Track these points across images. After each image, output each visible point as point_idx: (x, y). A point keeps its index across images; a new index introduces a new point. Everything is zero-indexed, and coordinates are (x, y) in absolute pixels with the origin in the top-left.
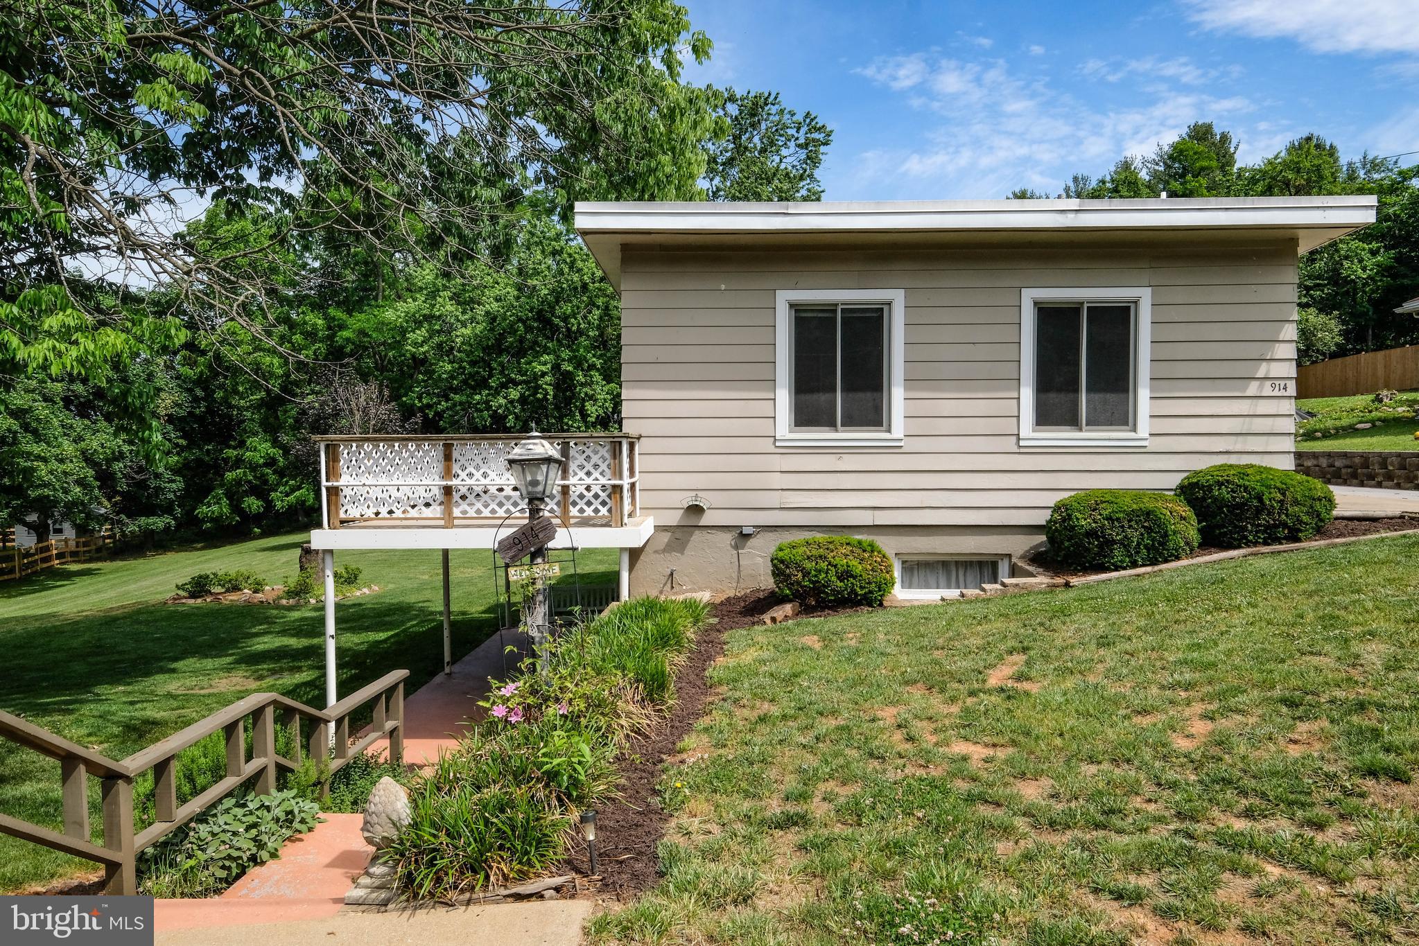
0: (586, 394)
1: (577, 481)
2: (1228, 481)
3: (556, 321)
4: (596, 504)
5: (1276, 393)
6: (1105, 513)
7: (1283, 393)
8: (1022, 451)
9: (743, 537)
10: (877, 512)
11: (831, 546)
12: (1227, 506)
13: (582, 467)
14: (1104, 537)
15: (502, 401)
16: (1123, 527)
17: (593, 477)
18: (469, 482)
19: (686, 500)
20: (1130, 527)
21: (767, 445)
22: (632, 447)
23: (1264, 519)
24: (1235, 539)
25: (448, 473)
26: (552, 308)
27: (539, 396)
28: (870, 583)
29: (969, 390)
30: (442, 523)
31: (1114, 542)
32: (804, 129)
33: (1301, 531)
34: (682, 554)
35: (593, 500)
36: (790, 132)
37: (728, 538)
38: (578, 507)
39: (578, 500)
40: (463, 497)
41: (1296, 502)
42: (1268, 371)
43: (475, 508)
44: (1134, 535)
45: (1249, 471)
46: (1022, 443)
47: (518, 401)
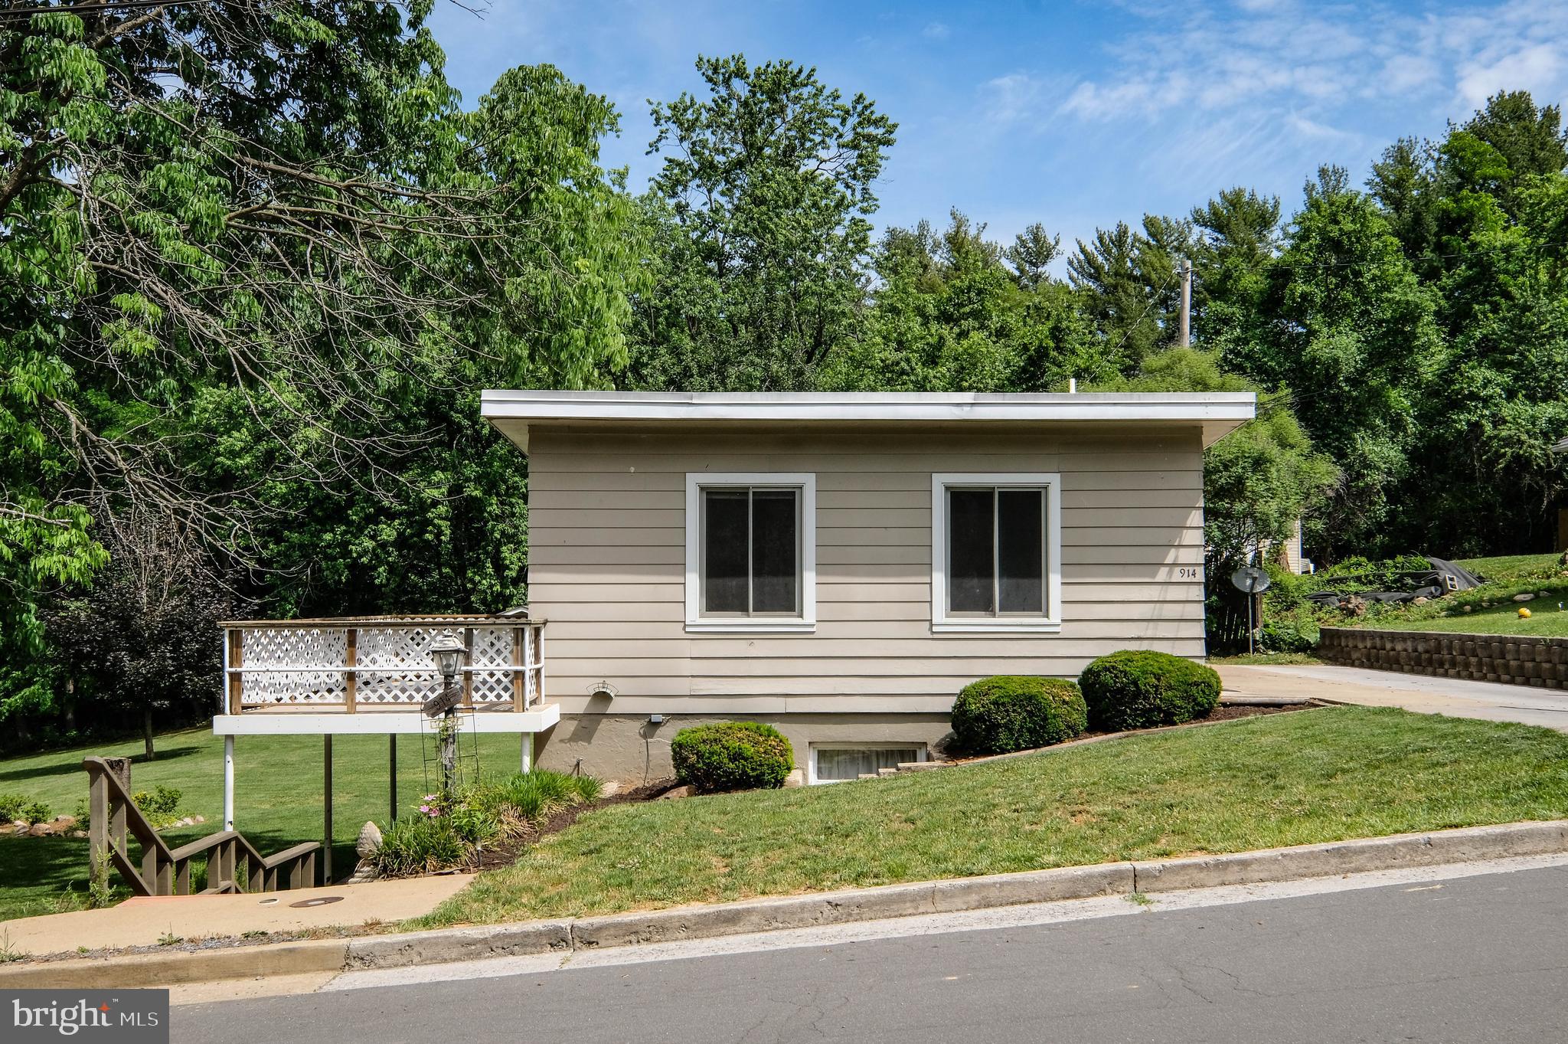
0: (503, 533)
1: (481, 666)
2: (1113, 667)
3: (457, 417)
4: (499, 689)
5: (1185, 579)
6: (992, 698)
7: (1191, 579)
8: (936, 637)
9: (652, 726)
10: (789, 700)
11: (729, 731)
12: (1110, 691)
13: (484, 652)
14: (990, 721)
15: (369, 544)
16: (1007, 711)
17: (495, 663)
18: (372, 667)
19: (592, 687)
20: (1014, 711)
21: (677, 630)
22: (537, 632)
23: (1141, 704)
24: (1117, 723)
25: (351, 659)
26: (451, 396)
27: (429, 536)
28: (761, 765)
29: (884, 575)
30: (344, 708)
31: (999, 725)
32: (853, 121)
33: (1176, 715)
34: (589, 743)
35: (495, 686)
36: (833, 122)
37: (637, 726)
38: (481, 693)
39: (480, 686)
40: (366, 683)
41: (1170, 688)
42: (1176, 557)
43: (378, 694)
44: (1018, 719)
45: (1136, 658)
46: (935, 629)
47: (394, 544)
